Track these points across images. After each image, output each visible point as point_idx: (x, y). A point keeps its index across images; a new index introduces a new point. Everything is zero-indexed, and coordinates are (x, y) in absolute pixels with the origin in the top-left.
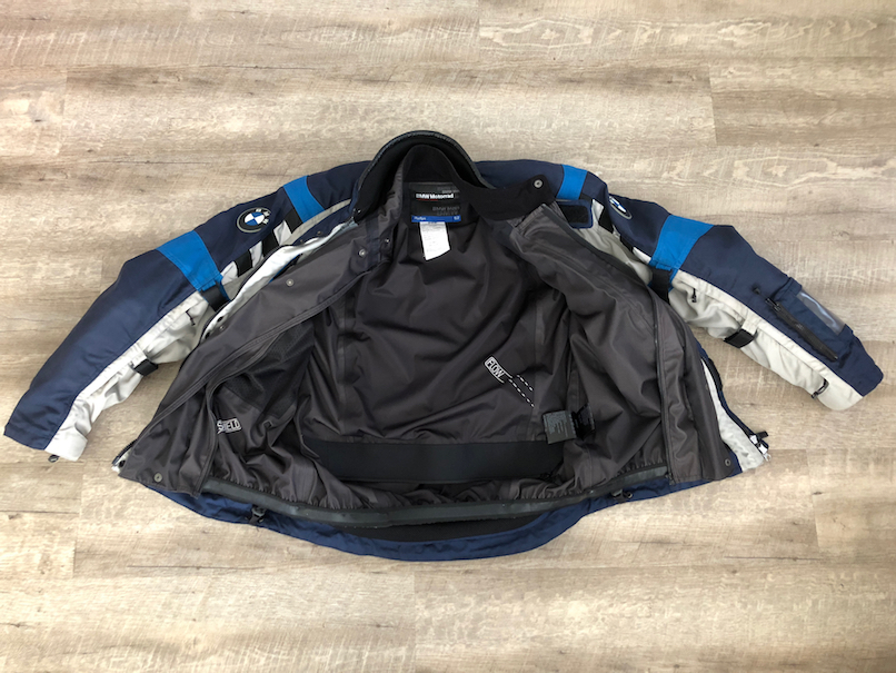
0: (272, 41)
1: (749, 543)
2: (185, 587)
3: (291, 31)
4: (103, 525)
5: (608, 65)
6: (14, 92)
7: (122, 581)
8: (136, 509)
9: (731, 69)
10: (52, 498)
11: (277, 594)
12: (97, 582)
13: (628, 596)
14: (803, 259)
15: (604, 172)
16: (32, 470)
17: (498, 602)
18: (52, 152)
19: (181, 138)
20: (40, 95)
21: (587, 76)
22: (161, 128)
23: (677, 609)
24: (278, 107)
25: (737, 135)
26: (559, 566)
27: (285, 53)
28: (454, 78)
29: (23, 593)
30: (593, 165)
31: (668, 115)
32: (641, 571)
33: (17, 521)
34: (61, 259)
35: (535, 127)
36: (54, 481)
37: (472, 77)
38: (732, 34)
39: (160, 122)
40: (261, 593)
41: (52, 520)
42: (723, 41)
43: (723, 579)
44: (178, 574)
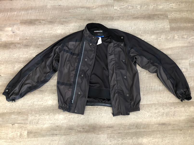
0: (66, 12)
1: (184, 123)
2: (53, 139)
3: (71, 9)
4: (34, 126)
5: (144, 14)
6: (8, 26)
7: (39, 139)
8: (41, 122)
9: (173, 14)
10: (21, 120)
11: (75, 140)
12: (33, 139)
13: (157, 137)
14: (192, 57)
15: (145, 38)
16: (16, 113)
17: (127, 140)
18: (17, 39)
19: (47, 35)
20: (14, 27)
21: (139, 17)
22: (42, 33)
23: (168, 140)
24: (69, 27)
25: (175, 29)
26: (140, 131)
27: (70, 14)
28: (109, 19)
29: (16, 142)
30: (142, 37)
31: (159, 25)
32: (159, 131)
33: (14, 126)
34: (20, 64)
35: (128, 29)
36: (22, 116)
37: (113, 18)
38: (172, 5)
39: (42, 31)
40: (71, 140)
41: (22, 125)
42: (170, 7)
43: (179, 132)
44: (52, 137)
